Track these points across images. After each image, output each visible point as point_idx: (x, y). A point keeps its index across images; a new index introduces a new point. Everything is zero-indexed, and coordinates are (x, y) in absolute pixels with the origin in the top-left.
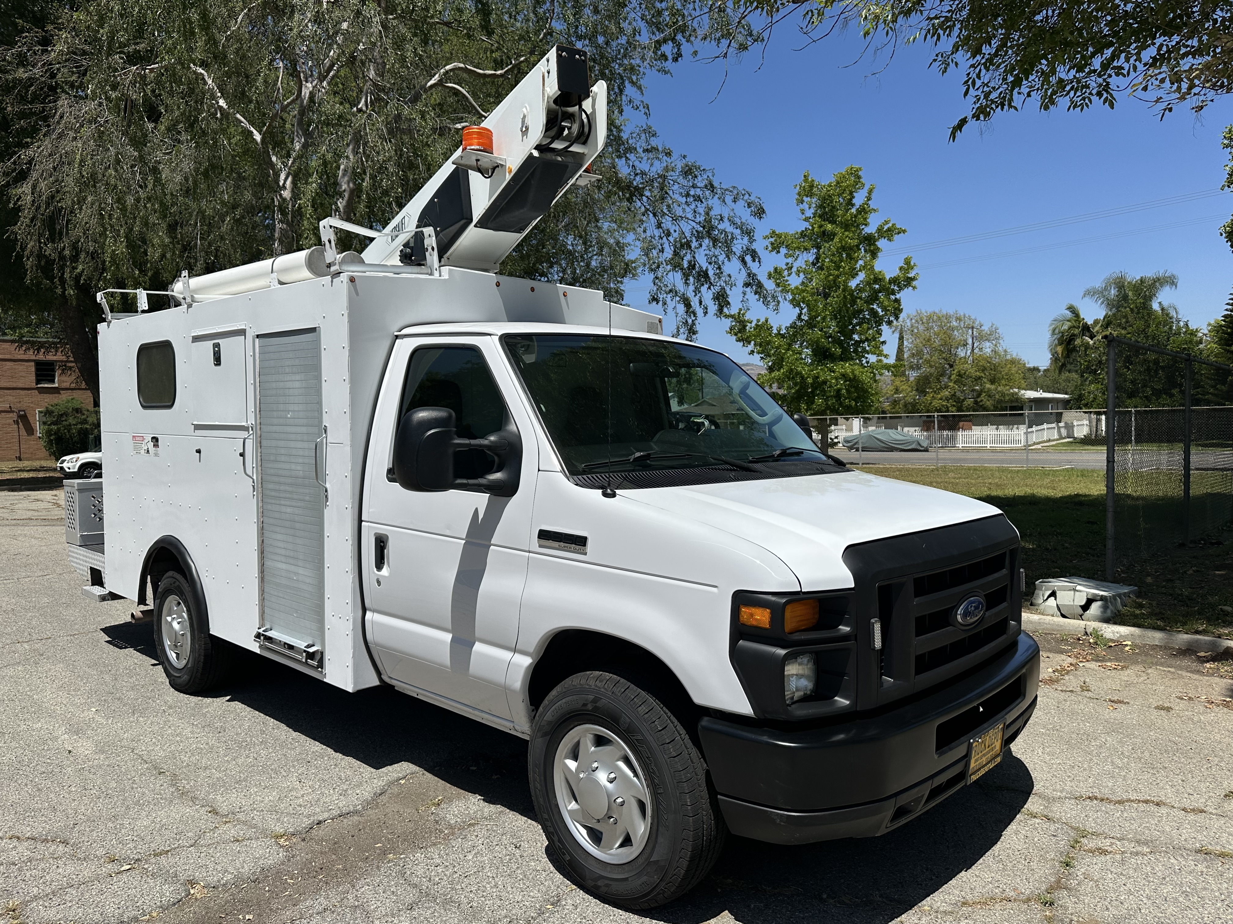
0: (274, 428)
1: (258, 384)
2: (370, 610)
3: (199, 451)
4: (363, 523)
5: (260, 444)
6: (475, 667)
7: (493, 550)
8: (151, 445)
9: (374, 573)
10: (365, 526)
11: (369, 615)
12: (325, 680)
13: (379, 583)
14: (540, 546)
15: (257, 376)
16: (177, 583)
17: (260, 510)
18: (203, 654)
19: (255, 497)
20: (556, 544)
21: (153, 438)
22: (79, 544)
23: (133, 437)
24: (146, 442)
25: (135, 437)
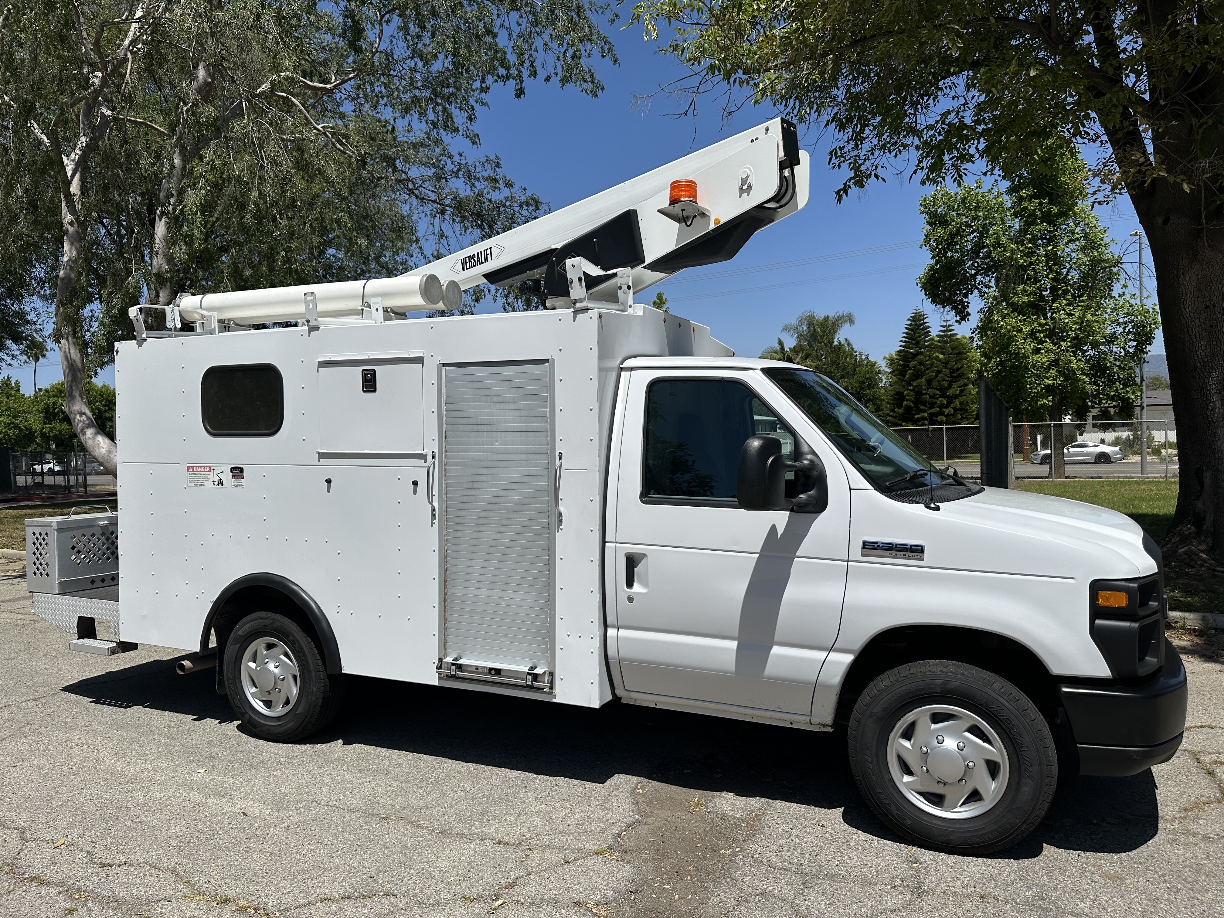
0: (471, 456)
1: (444, 413)
2: (613, 626)
3: (329, 481)
4: (607, 544)
5: (444, 471)
6: (772, 668)
7: (798, 561)
8: (227, 477)
9: (624, 590)
10: (609, 547)
11: (611, 632)
12: (554, 700)
13: (630, 599)
14: (863, 555)
15: (444, 405)
16: (278, 624)
17: (445, 538)
18: (321, 697)
19: (436, 526)
20: (887, 553)
21: (232, 469)
22: (57, 592)
23: (189, 467)
24: (216, 472)
25: (193, 467)
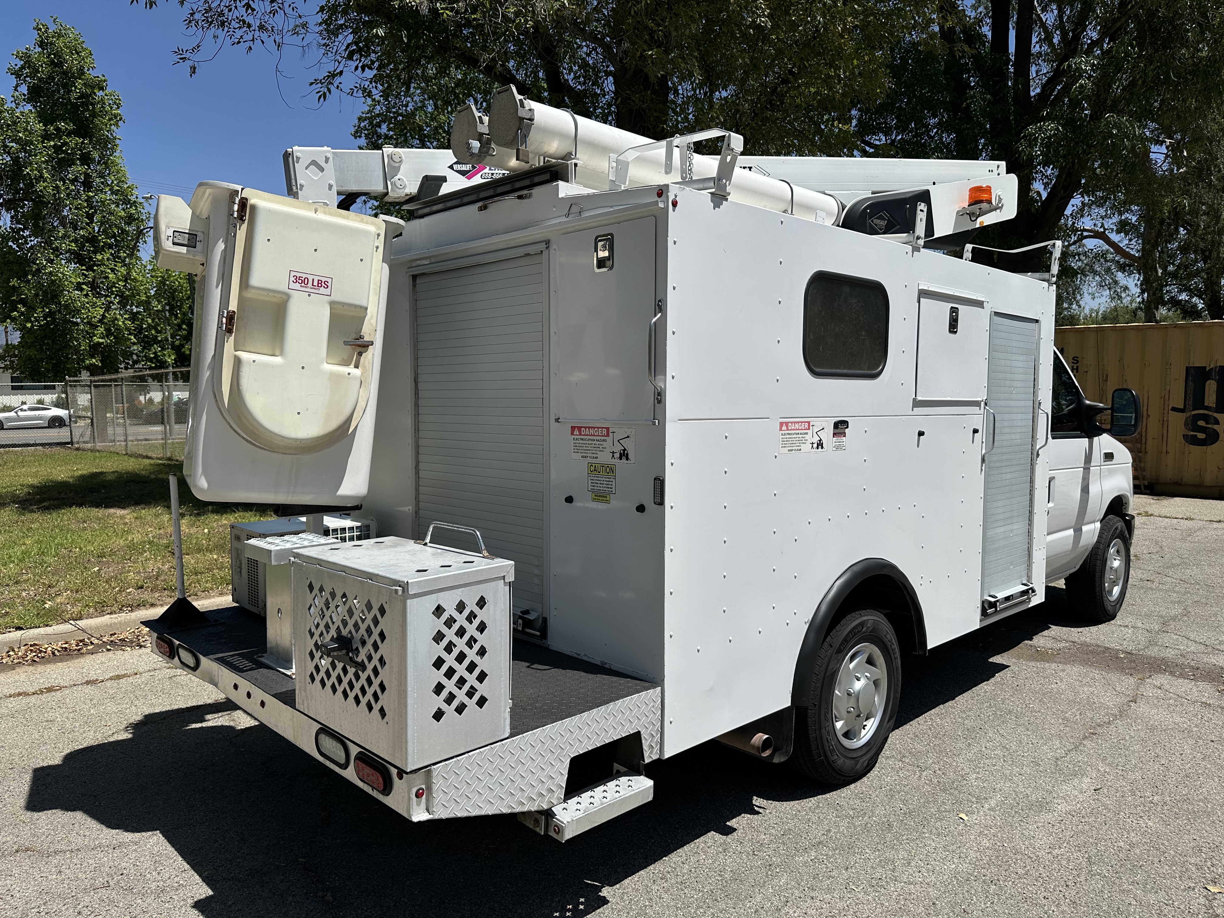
3: (921, 434)
6: (1082, 541)
7: (1091, 470)
8: (828, 435)
13: (1048, 513)
14: (1103, 461)
19: (983, 472)
20: (1107, 459)
21: (836, 424)
23: (781, 424)
24: (816, 430)
25: (787, 424)
